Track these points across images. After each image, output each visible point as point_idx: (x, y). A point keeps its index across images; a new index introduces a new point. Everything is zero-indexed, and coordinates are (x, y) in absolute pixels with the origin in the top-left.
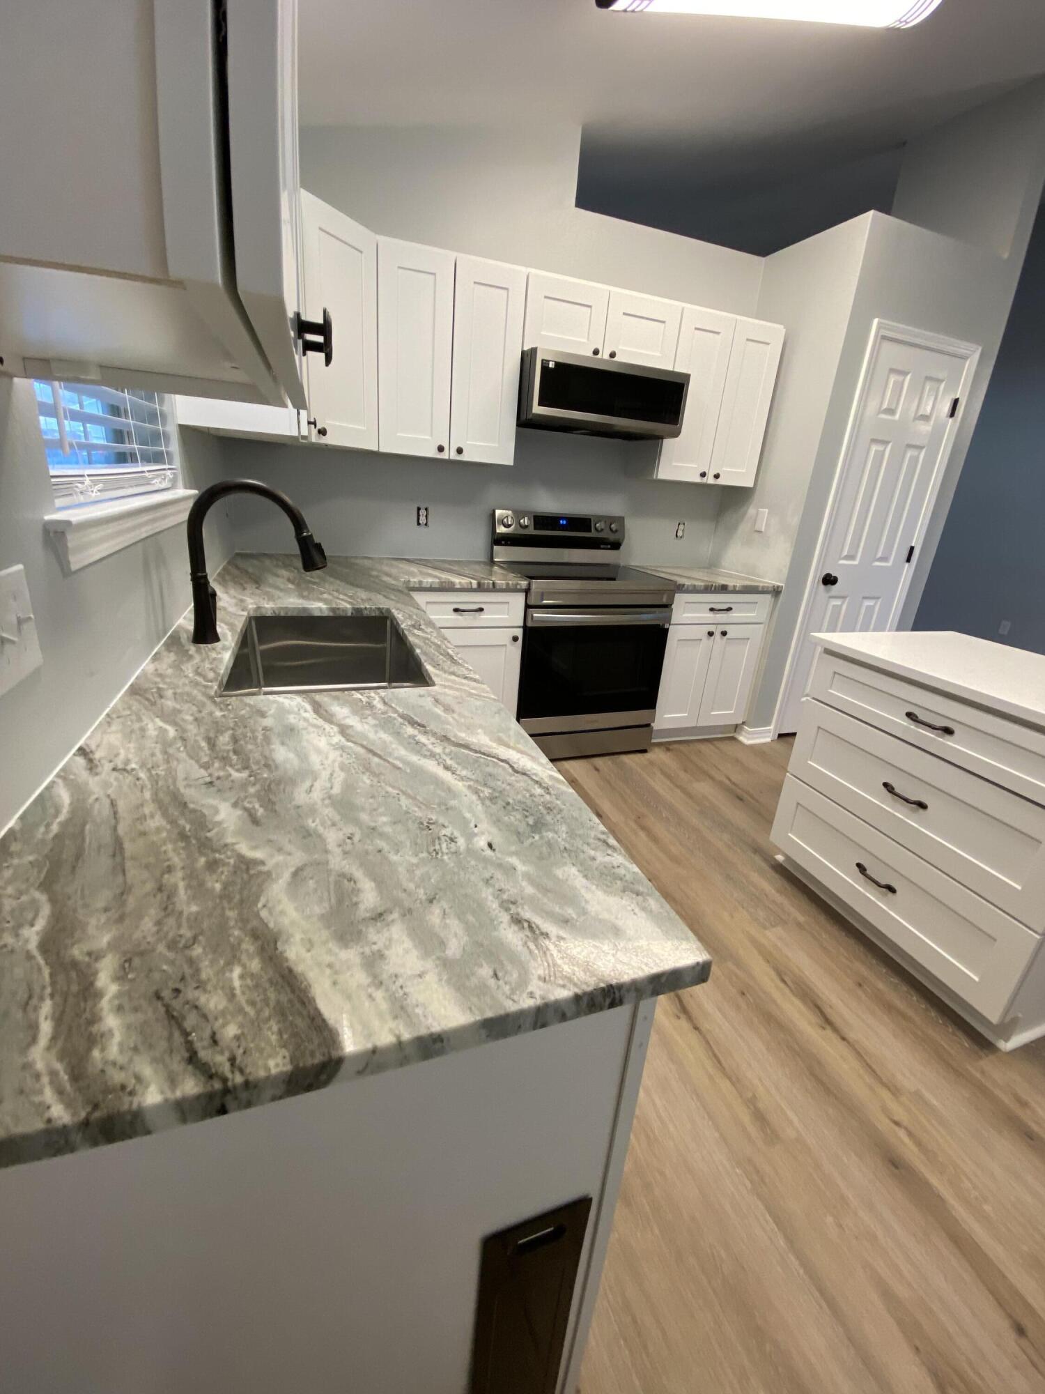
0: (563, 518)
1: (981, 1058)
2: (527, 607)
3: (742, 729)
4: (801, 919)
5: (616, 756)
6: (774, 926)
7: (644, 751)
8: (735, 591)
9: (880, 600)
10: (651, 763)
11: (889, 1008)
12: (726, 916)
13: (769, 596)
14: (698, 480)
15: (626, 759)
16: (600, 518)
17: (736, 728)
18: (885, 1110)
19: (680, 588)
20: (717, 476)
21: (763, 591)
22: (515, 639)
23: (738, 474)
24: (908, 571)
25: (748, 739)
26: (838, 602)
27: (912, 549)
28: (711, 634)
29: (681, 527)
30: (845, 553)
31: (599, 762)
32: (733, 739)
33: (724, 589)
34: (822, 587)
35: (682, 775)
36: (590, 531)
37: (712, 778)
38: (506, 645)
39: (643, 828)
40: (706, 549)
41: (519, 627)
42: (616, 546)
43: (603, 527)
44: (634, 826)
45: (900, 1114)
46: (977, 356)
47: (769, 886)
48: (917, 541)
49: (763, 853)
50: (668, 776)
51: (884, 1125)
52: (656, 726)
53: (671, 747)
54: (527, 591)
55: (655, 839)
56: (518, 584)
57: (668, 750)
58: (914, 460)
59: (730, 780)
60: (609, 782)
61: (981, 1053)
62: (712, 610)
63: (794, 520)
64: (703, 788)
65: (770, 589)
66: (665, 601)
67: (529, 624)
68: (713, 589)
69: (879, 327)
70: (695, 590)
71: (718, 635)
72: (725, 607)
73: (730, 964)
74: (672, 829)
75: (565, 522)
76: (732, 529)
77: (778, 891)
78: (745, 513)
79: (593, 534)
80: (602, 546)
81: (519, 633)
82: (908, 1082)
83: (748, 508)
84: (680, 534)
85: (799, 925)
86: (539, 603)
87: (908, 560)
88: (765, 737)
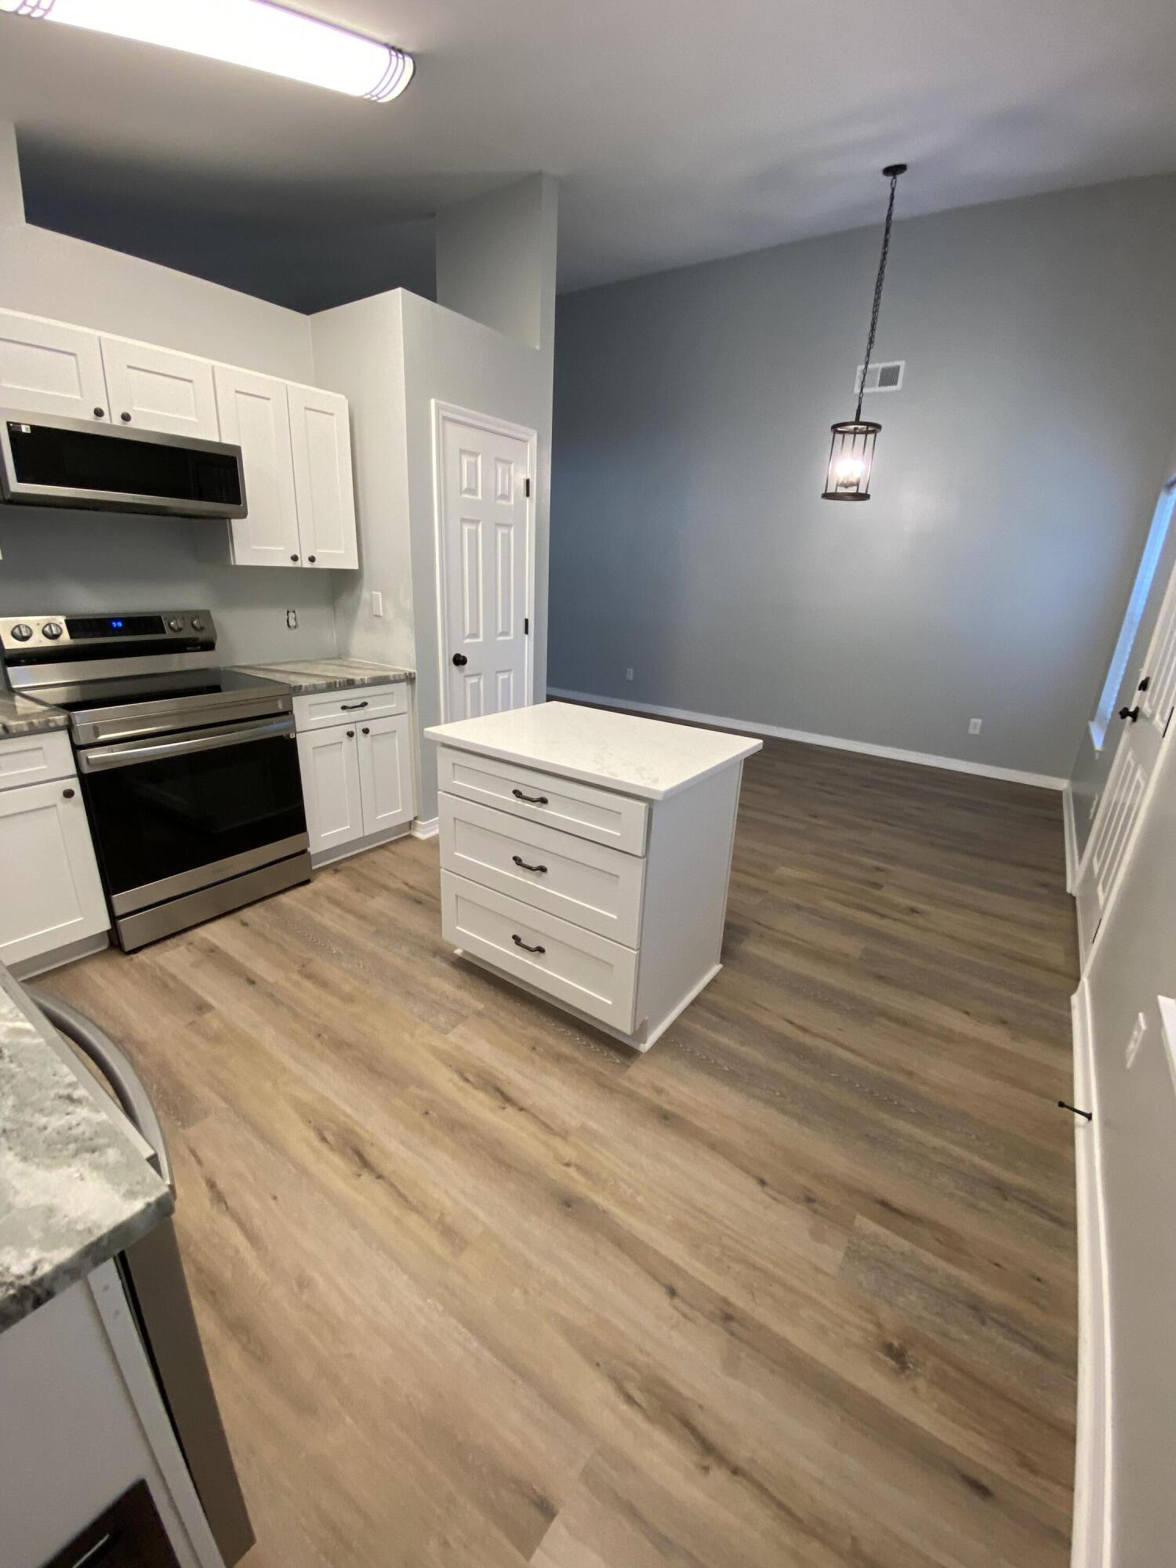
0: (117, 620)
1: (628, 1067)
2: (76, 748)
3: (416, 824)
4: (480, 1006)
5: (270, 900)
6: (454, 1027)
7: (307, 882)
8: (363, 685)
9: (512, 672)
10: (316, 893)
11: (559, 1058)
12: (407, 1036)
13: (404, 684)
14: (290, 564)
15: (285, 899)
16: (174, 614)
17: (411, 825)
18: (558, 1158)
19: (298, 691)
20: (312, 559)
21: (396, 681)
22: (68, 794)
23: (339, 556)
24: (528, 642)
25: (424, 833)
26: (474, 680)
27: (527, 621)
28: (350, 734)
29: (292, 615)
30: (468, 632)
31: (248, 914)
32: (410, 837)
33: (350, 684)
34: (454, 668)
35: (356, 898)
36: (163, 632)
37: (386, 888)
38: (55, 806)
39: (309, 976)
40: (330, 637)
41: (72, 776)
42: (209, 646)
43: (180, 626)
44: (296, 977)
45: (569, 1153)
46: (535, 438)
47: (448, 986)
48: (529, 613)
49: (441, 952)
50: (337, 903)
51: (555, 1172)
52: (313, 850)
53: (339, 867)
54: (70, 728)
55: (324, 984)
56: (49, 721)
57: (336, 871)
58: (506, 538)
59: (407, 884)
60: (262, 935)
61: (629, 1063)
62: (344, 708)
63: (408, 604)
64: (380, 904)
65: (402, 678)
66: (280, 707)
67: (86, 770)
68: (338, 686)
69: (438, 408)
70: (315, 690)
71: (359, 734)
72: (359, 702)
73: (413, 1089)
74: (344, 965)
75: (120, 624)
76: (351, 615)
77: (459, 987)
78: (359, 601)
79: (169, 635)
80: (189, 648)
81: (74, 785)
82: (574, 1121)
83: (361, 591)
84: (292, 623)
85: (479, 1014)
86: (92, 740)
87: (527, 632)
88: (432, 830)
